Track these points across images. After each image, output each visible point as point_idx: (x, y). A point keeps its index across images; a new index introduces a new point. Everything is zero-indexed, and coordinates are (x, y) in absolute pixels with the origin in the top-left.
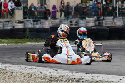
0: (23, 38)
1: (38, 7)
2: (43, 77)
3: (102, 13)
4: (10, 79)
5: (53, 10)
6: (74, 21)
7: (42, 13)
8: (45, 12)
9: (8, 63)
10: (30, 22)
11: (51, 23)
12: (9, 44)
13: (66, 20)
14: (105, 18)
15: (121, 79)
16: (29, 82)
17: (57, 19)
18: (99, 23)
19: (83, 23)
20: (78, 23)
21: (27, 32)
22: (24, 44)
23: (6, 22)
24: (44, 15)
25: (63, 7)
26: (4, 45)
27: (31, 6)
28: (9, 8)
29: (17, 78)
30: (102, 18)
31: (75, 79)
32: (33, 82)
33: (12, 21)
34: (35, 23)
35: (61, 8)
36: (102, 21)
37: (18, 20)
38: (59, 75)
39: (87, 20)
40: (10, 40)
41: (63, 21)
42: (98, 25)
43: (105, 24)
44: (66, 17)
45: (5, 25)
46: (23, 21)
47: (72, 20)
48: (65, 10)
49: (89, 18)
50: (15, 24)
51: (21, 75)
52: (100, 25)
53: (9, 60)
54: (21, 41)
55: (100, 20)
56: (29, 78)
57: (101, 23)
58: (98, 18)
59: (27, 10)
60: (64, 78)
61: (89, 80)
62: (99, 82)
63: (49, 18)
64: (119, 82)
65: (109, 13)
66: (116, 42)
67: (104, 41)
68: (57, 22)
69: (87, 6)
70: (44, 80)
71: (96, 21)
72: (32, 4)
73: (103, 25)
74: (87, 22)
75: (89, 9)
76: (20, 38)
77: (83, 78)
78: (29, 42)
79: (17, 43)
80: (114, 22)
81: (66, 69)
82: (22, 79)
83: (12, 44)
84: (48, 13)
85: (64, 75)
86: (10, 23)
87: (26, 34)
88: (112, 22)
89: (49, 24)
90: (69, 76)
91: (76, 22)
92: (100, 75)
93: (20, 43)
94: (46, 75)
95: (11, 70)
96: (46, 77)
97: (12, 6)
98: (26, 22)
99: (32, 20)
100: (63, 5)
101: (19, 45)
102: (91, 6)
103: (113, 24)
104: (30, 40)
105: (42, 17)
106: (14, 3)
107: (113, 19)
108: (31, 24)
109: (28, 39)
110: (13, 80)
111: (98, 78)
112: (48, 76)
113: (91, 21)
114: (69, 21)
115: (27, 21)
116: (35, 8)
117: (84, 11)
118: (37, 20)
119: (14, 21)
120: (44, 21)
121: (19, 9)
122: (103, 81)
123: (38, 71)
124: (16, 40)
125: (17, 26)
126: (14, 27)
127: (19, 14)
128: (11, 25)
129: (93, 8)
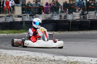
0: (20, 29)
1: (33, 4)
2: (29, 59)
3: (86, 9)
4: (1, 61)
5: (46, 7)
6: (63, 15)
7: (37, 9)
8: (40, 8)
9: (4, 49)
10: (28, 17)
11: (44, 17)
12: (8, 34)
13: (56, 15)
14: (88, 12)
15: (92, 60)
16: (17, 63)
17: (49, 14)
18: (84, 17)
19: (70, 17)
20: (67, 17)
21: (24, 25)
22: (21, 34)
23: (7, 16)
24: (39, 11)
25: (54, 4)
26: (4, 35)
27: (28, 3)
28: (10, 5)
29: (8, 60)
30: (86, 12)
31: (55, 60)
32: (20, 63)
33: (12, 16)
34: (31, 17)
35: (53, 5)
36: (86, 15)
37: (18, 14)
38: (43, 57)
39: (74, 14)
40: (10, 31)
41: (54, 16)
42: (82, 18)
43: (89, 17)
44: (57, 12)
45: (6, 19)
46: (21, 15)
47: (62, 14)
48: (56, 6)
49: (75, 12)
50: (15, 18)
51: (12, 57)
52: (85, 18)
53: (5, 47)
54: (18, 32)
55: (84, 14)
56: (17, 60)
57: (85, 17)
58: (82, 12)
59: (25, 7)
60: (46, 60)
61: (65, 61)
62: (74, 63)
63: (43, 13)
64: (89, 62)
65: (92, 8)
66: (96, 32)
67: (86, 31)
68: (49, 16)
69: (73, 3)
70: (30, 61)
71: (81, 15)
72: (29, 2)
73: (87, 18)
74: (73, 16)
75: (75, 6)
76: (18, 29)
77: (61, 59)
78: (25, 32)
79: (15, 33)
80: (96, 15)
81: (50, 53)
82: (12, 61)
83: (11, 34)
84: (42, 9)
85: (47, 57)
86: (10, 17)
87: (23, 26)
88: (94, 16)
89: (43, 18)
90: (50, 58)
91: (65, 16)
92: (76, 57)
93: (17, 33)
94: (32, 57)
95: (4, 54)
96: (32, 59)
97: (13, 3)
98: (23, 16)
99: (28, 15)
100: (54, 2)
101: (16, 35)
102: (77, 3)
103: (95, 17)
104: (26, 31)
105: (37, 12)
106: (14, 1)
107: (95, 13)
108: (28, 18)
109: (24, 30)
110: (4, 61)
111: (73, 59)
112: (34, 58)
113: (77, 15)
114: (59, 15)
115: (25, 15)
116: (31, 5)
117: (71, 7)
118: (33, 14)
119: (15, 16)
120: (39, 15)
121: (18, 6)
122: (77, 62)
123: (26, 55)
124: (15, 31)
125: (17, 20)
126: (14, 20)
127: (18, 10)
128: (11, 19)
129: (78, 4)
